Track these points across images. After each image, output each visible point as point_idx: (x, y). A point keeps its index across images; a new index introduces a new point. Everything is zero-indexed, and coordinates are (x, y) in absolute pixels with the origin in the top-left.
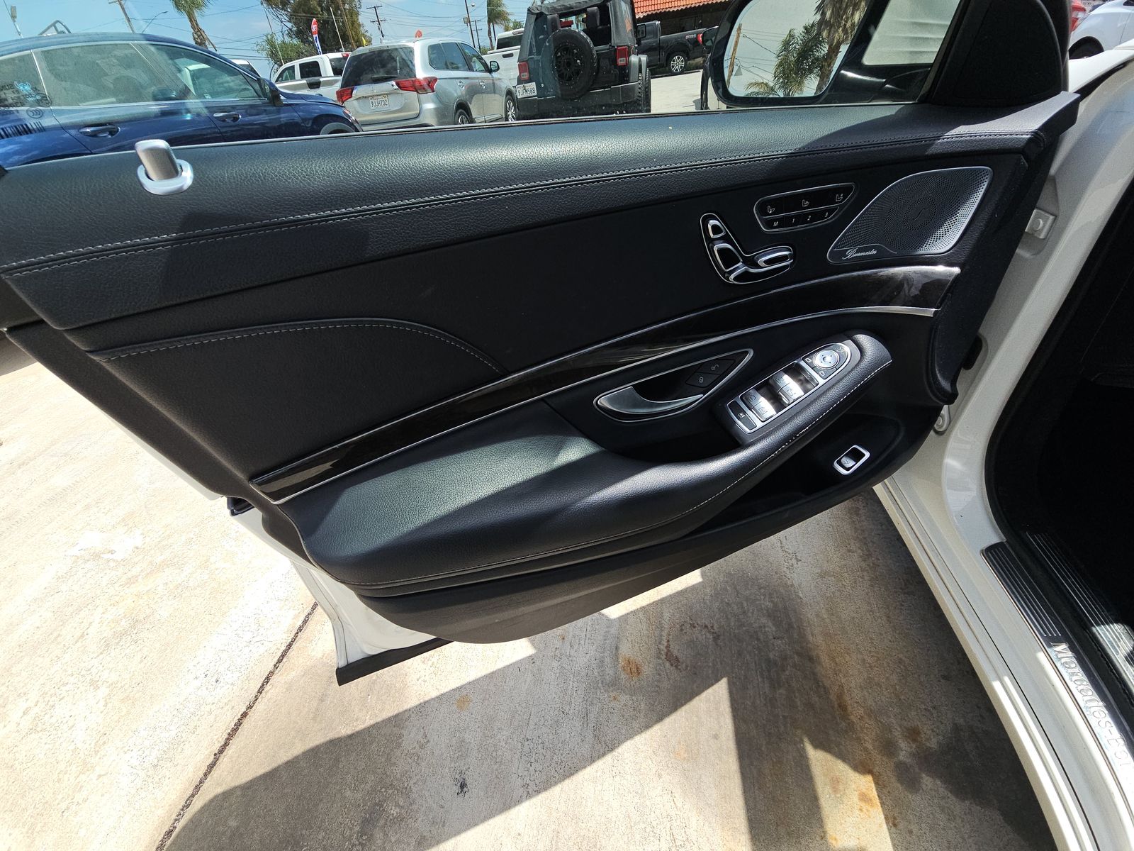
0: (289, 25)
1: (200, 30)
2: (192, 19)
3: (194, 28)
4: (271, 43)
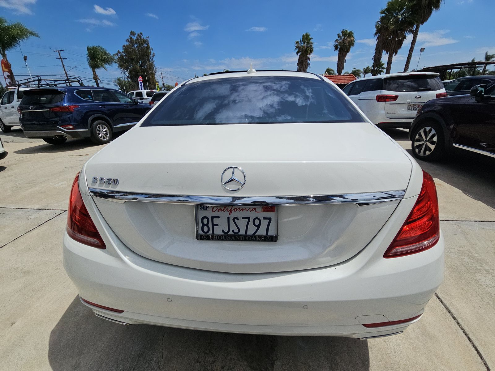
0: (128, 75)
1: (96, 75)
2: (94, 71)
3: (94, 74)
4: (119, 80)
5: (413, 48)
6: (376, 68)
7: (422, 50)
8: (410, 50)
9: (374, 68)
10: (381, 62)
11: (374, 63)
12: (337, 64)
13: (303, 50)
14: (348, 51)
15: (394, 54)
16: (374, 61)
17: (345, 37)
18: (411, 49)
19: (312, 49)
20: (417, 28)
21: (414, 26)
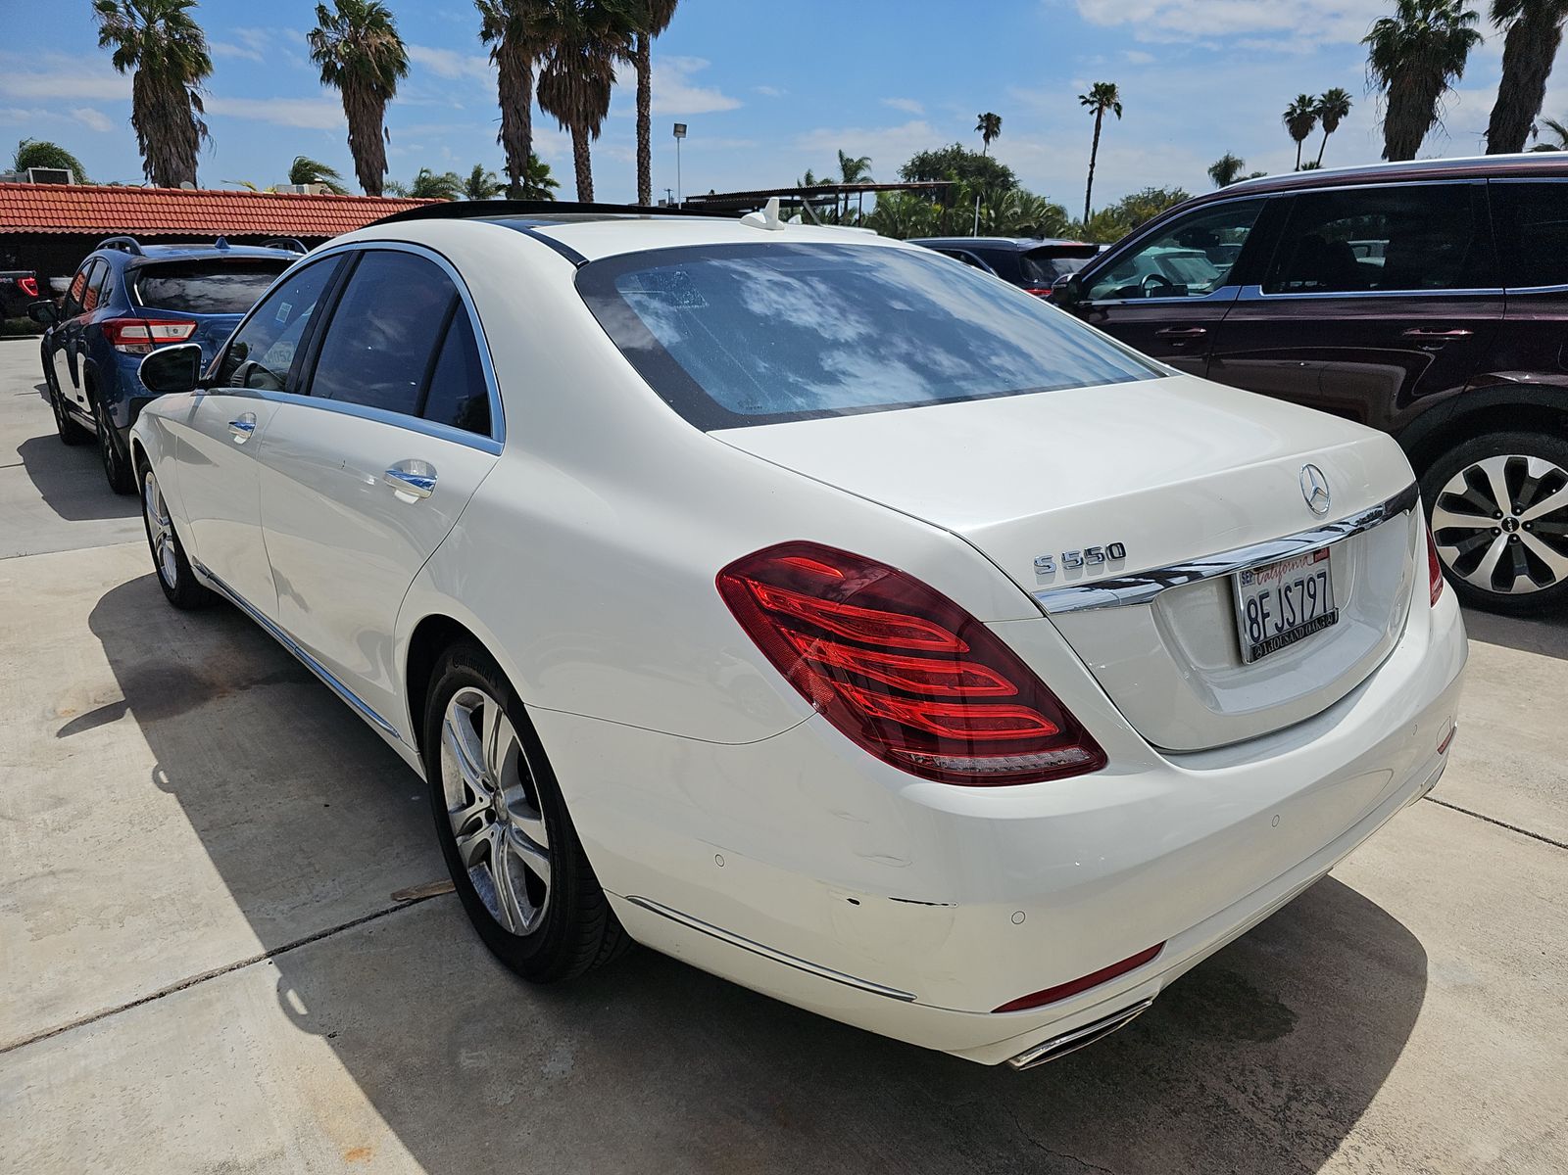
5: (647, 117)
6: (522, 178)
7: (680, 130)
8: (638, 126)
9: (515, 181)
10: (534, 157)
11: (507, 160)
12: (351, 142)
13: (150, 54)
14: (386, 91)
15: (591, 132)
16: (506, 147)
17: (356, 26)
18: (642, 124)
19: (203, 56)
20: (643, 46)
21: (630, 37)
